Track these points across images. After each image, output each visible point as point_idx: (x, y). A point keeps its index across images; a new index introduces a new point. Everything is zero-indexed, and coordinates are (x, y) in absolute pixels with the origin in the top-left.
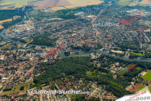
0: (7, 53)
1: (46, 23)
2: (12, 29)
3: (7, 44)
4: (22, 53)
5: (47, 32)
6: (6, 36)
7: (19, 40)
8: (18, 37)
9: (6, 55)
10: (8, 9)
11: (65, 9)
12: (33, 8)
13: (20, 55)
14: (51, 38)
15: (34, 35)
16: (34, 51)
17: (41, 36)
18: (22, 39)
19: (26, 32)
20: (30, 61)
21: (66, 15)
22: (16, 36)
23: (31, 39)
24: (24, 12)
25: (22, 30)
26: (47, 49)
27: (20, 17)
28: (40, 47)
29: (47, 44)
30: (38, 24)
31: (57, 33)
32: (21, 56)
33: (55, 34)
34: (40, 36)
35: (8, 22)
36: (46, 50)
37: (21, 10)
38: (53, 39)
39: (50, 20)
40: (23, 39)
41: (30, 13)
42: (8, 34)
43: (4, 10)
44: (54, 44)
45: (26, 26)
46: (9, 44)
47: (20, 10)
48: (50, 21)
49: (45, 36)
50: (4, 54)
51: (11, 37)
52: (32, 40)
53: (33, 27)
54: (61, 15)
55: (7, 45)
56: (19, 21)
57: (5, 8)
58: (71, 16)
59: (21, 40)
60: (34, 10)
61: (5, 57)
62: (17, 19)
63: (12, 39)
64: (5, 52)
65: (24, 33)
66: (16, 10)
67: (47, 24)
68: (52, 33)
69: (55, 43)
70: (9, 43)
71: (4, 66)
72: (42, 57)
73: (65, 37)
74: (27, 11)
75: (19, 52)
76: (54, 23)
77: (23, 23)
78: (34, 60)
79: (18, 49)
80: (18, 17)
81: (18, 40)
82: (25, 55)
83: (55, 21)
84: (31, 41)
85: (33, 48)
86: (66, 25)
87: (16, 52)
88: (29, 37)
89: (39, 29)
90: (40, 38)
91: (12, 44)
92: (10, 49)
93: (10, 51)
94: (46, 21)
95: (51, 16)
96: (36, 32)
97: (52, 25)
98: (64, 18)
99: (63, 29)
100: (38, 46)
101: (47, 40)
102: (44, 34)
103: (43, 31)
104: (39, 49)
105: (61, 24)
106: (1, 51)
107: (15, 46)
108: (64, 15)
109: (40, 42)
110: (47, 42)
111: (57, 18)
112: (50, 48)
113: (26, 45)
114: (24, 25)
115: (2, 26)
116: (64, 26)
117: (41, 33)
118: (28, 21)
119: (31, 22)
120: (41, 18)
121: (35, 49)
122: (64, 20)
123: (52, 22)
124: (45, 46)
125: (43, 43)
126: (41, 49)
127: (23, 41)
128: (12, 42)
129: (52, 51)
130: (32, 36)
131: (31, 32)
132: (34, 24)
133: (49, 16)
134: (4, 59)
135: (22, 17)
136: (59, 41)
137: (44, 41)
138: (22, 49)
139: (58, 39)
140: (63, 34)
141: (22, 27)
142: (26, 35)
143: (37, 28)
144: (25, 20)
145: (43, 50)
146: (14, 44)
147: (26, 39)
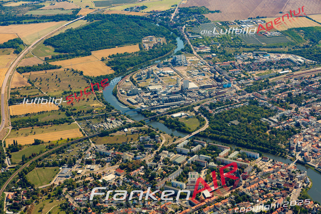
0: (127, 160)
1: (251, 69)
2: (141, 79)
3: (126, 130)
4: (173, 166)
5: (256, 103)
6: (119, 101)
7: (164, 119)
8: (159, 108)
9: (122, 168)
10: (126, 13)
11: (314, 25)
12: (206, 16)
13: (167, 172)
14: (273, 124)
15: (212, 106)
16: (216, 165)
17: (237, 115)
18: (172, 117)
19: (186, 95)
20: (203, 201)
22: (152, 104)
23: (204, 120)
24: (175, 26)
25: (173, 88)
26: (261, 162)
27: (163, 40)
28: (237, 153)
29: (259, 145)
30: (224, 69)
31: (293, 110)
32: (172, 178)
33: (286, 112)
34: (233, 114)
35: (126, 54)
36: (258, 166)
37: (167, 19)
38: (279, 129)
39: (263, 59)
40: (177, 118)
41: (196, 31)
42: (128, 95)
43: (114, 15)
44: (283, 147)
45: (185, 73)
46: (130, 129)
47: (163, 19)
48: (264, 65)
49: (251, 115)
50: (116, 162)
51: (138, 107)
52: (206, 126)
53: (207, 80)
54: (302, 45)
55: (125, 134)
56: (162, 56)
57: (118, 10)
59: (171, 121)
60: (209, 21)
61: (118, 173)
62: (153, 47)
63: (140, 112)
64: (119, 158)
65: (179, 96)
66: (152, 18)
67: (255, 74)
68: (274, 108)
69: (289, 144)
70: (129, 126)
71: (115, 207)
72: (244, 190)
74: (187, 23)
75: (163, 161)
76: (280, 71)
77: (174, 63)
78: (218, 201)
79: (161, 151)
80: (159, 41)
81: (161, 119)
82: (184, 176)
83: (282, 64)
84: (203, 129)
85: (212, 154)
87: (154, 161)
88: (197, 113)
89: (228, 87)
90: (236, 122)
91: (141, 131)
92: (134, 149)
93: (135, 156)
94: (250, 62)
95: (268, 48)
96: (220, 97)
97: (273, 77)
98: (312, 58)
99: (316, 98)
100: (228, 148)
101: (260, 132)
102: (247, 106)
103: (242, 97)
104: (231, 159)
105: (305, 79)
106: (107, 152)
107: (152, 140)
108: (311, 45)
109: (234, 134)
110: (258, 136)
111: (290, 57)
112: (270, 161)
113: (187, 141)
114: (177, 69)
115: (108, 65)
116: (315, 86)
117: (237, 104)
118: (190, 58)
119: (199, 61)
120: (235, 51)
121: (220, 160)
122: (315, 64)
123: (273, 67)
124: (254, 152)
125: (245, 140)
126: (240, 161)
127: (175, 125)
128: (140, 123)
129: (279, 172)
130: (205, 109)
131: (202, 95)
132: (209, 69)
133: (261, 47)
134: (116, 182)
135: (169, 42)
136: (304, 139)
137: (250, 132)
138: (173, 154)
139: (297, 129)
140: (314, 114)
141: (170, 75)
142: (187, 106)
143: (221, 86)
144: (180, 54)
145: (246, 166)
146: (146, 133)
147: (184, 117)
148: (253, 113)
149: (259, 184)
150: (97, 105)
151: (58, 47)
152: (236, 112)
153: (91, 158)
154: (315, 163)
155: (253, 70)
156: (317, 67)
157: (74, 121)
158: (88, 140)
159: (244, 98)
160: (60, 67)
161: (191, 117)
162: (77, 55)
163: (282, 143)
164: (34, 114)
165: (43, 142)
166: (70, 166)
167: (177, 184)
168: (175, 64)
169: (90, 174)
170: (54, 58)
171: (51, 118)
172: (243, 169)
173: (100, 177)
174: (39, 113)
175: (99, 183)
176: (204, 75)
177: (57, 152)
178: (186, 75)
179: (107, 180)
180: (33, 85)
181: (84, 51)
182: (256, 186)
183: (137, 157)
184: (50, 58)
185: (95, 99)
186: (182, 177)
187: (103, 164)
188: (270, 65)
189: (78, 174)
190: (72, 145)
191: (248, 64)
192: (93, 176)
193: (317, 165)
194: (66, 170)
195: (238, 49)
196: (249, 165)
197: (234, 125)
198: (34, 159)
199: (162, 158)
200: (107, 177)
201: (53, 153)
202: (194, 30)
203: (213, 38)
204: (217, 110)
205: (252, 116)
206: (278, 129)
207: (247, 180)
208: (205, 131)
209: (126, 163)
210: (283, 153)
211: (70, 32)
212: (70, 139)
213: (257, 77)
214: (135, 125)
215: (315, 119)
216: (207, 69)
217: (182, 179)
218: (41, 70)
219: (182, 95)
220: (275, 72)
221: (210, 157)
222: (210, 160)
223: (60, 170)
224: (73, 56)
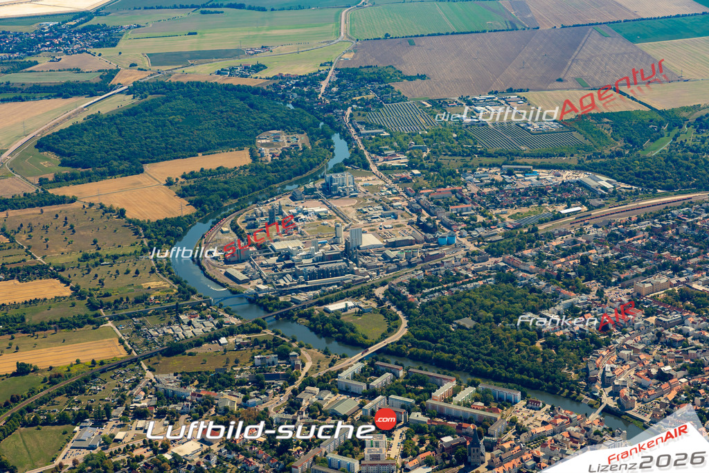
0: (226, 409)
1: (497, 205)
2: (254, 226)
3: (223, 340)
5: (512, 279)
6: (208, 276)
7: (308, 316)
8: (297, 291)
10: (221, 80)
11: (633, 107)
12: (397, 87)
15: (414, 287)
16: (426, 419)
17: (470, 305)
18: (327, 311)
19: (356, 261)
21: (648, 155)
22: (282, 282)
23: (397, 318)
24: (329, 109)
25: (328, 246)
26: (526, 412)
27: (302, 140)
28: (471, 390)
29: (521, 371)
30: (438, 204)
31: (592, 296)
32: (329, 448)
33: (578, 299)
34: (461, 304)
35: (221, 171)
36: (520, 419)
37: (311, 94)
38: (563, 337)
39: (523, 182)
40: (337, 314)
41: (376, 121)
42: (227, 262)
43: (192, 83)
44: (574, 376)
45: (352, 214)
46: (232, 340)
47: (301, 94)
48: (525, 194)
49: (502, 305)
50: (201, 414)
51: (249, 289)
52: (403, 331)
53: (403, 229)
54: (607, 152)
55: (221, 349)
56: (301, 174)
57: (203, 72)
58: (688, 168)
59: (325, 321)
60: (404, 99)
62: (281, 156)
63: (254, 300)
64: (208, 403)
65: (341, 264)
66: (276, 91)
67: (508, 216)
68: (550, 290)
69: (587, 370)
70: (231, 332)
73: (659, 334)
74: (354, 102)
75: (309, 410)
76: (562, 209)
77: (329, 191)
79: (302, 389)
80: (293, 141)
81: (301, 316)
82: (355, 445)
83: (565, 193)
84: (396, 337)
85: (417, 393)
86: (661, 238)
87: (288, 411)
88: (380, 303)
89: (449, 244)
90: (468, 322)
91: (256, 342)
92: (241, 383)
93: (245, 400)
94: (495, 189)
95: (534, 157)
96: (432, 266)
97: (546, 221)
98: (631, 180)
99: (641, 267)
100: (451, 381)
101: (521, 343)
102: (493, 286)
103: (479, 266)
104: (459, 404)
105: (616, 226)
106: (182, 390)
107: (282, 363)
108: (627, 152)
109: (464, 349)
110: (518, 353)
111: (582, 176)
112: (544, 409)
113: (359, 364)
114: (336, 203)
115: (182, 196)
116: (639, 242)
117: (470, 282)
118: (363, 179)
119: (382, 186)
120: (461, 164)
121: (434, 407)
122: (637, 192)
123: (545, 198)
124: (510, 388)
125: (488, 362)
126: (479, 410)
127: (334, 329)
128: (255, 326)
129: (565, 434)
130: (398, 294)
131: (392, 262)
132: (406, 203)
133: (517, 155)
134: (203, 459)
135: (317, 143)
136: (619, 358)
137: (500, 343)
138: (330, 394)
139: (602, 337)
140: (639, 303)
141: (320, 217)
142: (359, 287)
143: (432, 241)
144: (341, 170)
145: (492, 421)
146: (268, 348)
147: (353, 310)
148: (506, 302)
149: (522, 460)
150: (157, 284)
151: (69, 155)
152: (467, 300)
153: (145, 403)
154: (644, 411)
155: (502, 207)
156: (642, 199)
157: (106, 322)
158: (139, 364)
159: (485, 268)
160: (73, 200)
161: (369, 311)
162: (112, 173)
163: (570, 369)
164: (16, 306)
165: (36, 370)
166: (99, 423)
167: (339, 463)
168: (330, 193)
169: (144, 441)
170: (59, 180)
171: (55, 314)
172: (486, 428)
173: (165, 448)
174: (26, 302)
175: (164, 460)
176: (396, 218)
177: (69, 391)
178: (355, 218)
179: (182, 454)
180: (12, 241)
181: (126, 164)
182: (516, 465)
183: (250, 401)
184: (51, 178)
185: (153, 271)
186: (351, 445)
187: (173, 418)
188: (540, 196)
189: (117, 441)
190: (103, 376)
191: (490, 194)
192: (151, 446)
193: (649, 416)
194: (88, 433)
195: (468, 159)
196: (499, 417)
197: (463, 327)
198: (16, 409)
199: (305, 404)
200: (181, 447)
201: (59, 394)
202: (372, 118)
203: (414, 135)
204: (426, 294)
205: (502, 307)
206: (561, 337)
207: (496, 452)
208: (399, 342)
209: (224, 414)
210: (572, 389)
211: (95, 122)
212: (98, 361)
213: (512, 221)
214: (243, 330)
215: (640, 314)
216: (401, 203)
217: (351, 450)
218: (31, 206)
219: (346, 261)
220: (551, 210)
221: (412, 401)
222: (412, 406)
223: (75, 432)
224: (102, 176)
